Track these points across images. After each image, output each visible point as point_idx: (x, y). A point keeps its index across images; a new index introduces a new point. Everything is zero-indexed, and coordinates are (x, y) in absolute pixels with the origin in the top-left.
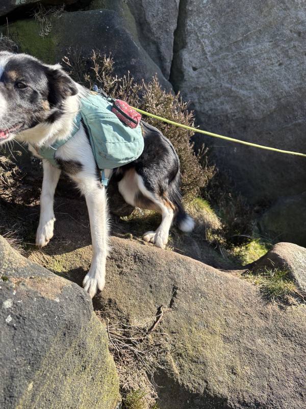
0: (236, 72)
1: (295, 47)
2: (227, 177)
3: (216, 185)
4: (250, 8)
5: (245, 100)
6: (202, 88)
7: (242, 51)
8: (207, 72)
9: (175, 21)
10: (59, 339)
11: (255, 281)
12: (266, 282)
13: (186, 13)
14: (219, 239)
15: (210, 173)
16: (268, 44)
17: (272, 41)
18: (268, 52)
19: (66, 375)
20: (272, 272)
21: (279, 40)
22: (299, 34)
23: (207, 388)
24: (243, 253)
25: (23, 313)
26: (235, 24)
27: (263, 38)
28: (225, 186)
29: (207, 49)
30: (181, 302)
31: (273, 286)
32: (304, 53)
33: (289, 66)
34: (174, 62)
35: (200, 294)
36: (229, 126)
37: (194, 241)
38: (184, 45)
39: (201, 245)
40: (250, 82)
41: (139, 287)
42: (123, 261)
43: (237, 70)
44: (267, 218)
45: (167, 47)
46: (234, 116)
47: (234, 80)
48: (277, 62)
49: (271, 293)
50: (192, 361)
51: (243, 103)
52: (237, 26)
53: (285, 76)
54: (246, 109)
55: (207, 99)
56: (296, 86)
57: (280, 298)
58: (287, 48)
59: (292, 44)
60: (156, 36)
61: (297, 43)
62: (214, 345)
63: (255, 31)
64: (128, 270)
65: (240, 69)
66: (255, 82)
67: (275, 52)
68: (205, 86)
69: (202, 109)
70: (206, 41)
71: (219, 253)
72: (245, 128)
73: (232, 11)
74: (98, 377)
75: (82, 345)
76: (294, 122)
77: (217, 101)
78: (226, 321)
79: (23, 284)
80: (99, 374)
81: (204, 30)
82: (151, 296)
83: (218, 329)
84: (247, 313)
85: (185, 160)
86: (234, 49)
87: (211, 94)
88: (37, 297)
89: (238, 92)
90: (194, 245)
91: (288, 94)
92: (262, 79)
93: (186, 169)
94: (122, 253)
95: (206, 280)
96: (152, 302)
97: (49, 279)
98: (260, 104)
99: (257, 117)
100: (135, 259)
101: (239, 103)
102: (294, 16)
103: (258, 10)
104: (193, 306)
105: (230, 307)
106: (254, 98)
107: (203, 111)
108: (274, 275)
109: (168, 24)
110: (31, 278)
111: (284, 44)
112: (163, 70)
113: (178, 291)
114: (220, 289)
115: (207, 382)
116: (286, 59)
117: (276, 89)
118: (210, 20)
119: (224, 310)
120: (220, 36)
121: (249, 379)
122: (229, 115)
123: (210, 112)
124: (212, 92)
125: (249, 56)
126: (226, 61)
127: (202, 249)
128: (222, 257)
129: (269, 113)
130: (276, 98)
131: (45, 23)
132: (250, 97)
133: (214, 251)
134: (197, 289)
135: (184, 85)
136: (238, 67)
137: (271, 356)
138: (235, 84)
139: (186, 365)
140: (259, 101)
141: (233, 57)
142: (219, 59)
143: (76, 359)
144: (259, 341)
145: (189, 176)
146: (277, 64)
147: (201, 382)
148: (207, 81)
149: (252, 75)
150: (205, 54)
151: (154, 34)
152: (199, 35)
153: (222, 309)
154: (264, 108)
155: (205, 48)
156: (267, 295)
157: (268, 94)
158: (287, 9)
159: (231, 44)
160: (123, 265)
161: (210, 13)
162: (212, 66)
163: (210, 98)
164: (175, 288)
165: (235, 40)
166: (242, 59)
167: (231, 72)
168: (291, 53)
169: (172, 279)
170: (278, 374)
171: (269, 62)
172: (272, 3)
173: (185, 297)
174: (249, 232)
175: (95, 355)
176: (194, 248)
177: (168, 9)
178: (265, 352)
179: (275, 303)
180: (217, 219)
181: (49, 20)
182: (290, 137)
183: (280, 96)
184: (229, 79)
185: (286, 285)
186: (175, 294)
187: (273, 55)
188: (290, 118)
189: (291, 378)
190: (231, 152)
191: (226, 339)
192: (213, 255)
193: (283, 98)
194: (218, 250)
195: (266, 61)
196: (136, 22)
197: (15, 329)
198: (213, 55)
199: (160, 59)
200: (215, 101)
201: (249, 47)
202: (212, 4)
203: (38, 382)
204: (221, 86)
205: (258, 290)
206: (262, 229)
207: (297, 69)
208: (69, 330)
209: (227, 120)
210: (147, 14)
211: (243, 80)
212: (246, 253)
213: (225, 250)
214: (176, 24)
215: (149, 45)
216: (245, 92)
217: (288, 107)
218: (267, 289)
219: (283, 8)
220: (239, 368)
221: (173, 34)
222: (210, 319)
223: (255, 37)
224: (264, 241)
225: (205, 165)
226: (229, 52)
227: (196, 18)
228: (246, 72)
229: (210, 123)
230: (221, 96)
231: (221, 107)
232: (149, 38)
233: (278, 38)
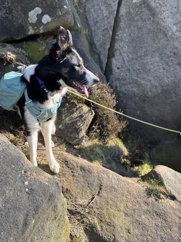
0: (140, 71)
1: (172, 60)
2: (133, 127)
3: (126, 131)
4: (149, 39)
5: (145, 86)
6: (122, 79)
7: (144, 61)
8: (125, 70)
9: (109, 44)
10: (47, 201)
11: (143, 185)
12: (149, 186)
13: (115, 40)
14: (127, 161)
15: (124, 125)
16: (158, 58)
17: (160, 57)
18: (157, 62)
19: (47, 220)
20: (153, 180)
21: (163, 57)
22: (175, 54)
23: (114, 239)
24: (140, 170)
25: (33, 188)
26: (141, 47)
27: (155, 55)
28: (132, 132)
29: (125, 59)
30: (104, 193)
31: (153, 188)
32: (177, 64)
33: (168, 70)
34: (107, 64)
35: (114, 190)
36: (135, 99)
37: (113, 161)
38: (113, 56)
39: (117, 164)
40: (147, 77)
41: (82, 183)
42: (75, 170)
43: (141, 70)
44: (154, 151)
45: (104, 56)
46: (139, 94)
47: (139, 76)
48: (162, 68)
49: (151, 191)
50: (108, 224)
51: (143, 88)
52: (142, 48)
53: (166, 75)
54: (145, 91)
55: (124, 84)
56: (172, 81)
57: (156, 195)
58: (168, 61)
59: (171, 59)
60: (98, 51)
61: (173, 59)
62: (119, 217)
63: (151, 51)
64: (77, 174)
65: (142, 70)
66: (150, 77)
67: (162, 63)
68: (123, 77)
69: (121, 90)
70: (125, 55)
71: (126, 169)
72: (144, 101)
73: (139, 40)
74: (60, 225)
75: (56, 207)
76: (171, 100)
77: (130, 86)
78: (127, 205)
79: (32, 175)
80: (61, 224)
81: (124, 49)
82: (88, 189)
83: (122, 209)
84: (138, 202)
85: (110, 117)
86: (139, 59)
87: (126, 82)
88: (39, 181)
89: (141, 82)
90: (113, 164)
91: (168, 85)
92: (154, 76)
93: (110, 122)
94: (75, 165)
95: (118, 182)
96: (88, 192)
97: (43, 174)
98: (152, 89)
99: (151, 96)
100: (81, 169)
101: (142, 88)
102: (172, 44)
103: (153, 40)
104: (110, 196)
105: (129, 197)
106: (150, 85)
107: (121, 91)
108: (154, 182)
109: (105, 45)
110: (36, 173)
111: (166, 59)
112: (101, 68)
113: (102, 187)
114: (125, 188)
115: (115, 236)
116: (167, 66)
117: (161, 82)
118: (127, 44)
119: (126, 199)
120: (133, 53)
121: (137, 236)
122: (136, 94)
123: (125, 92)
124: (127, 81)
125: (147, 64)
126: (135, 65)
127: (117, 166)
128: (128, 171)
129: (157, 94)
130: (161, 86)
131: (42, 44)
132: (147, 85)
133: (124, 168)
134: (112, 187)
135: (112, 76)
136: (142, 69)
137: (149, 225)
138: (140, 78)
139: (104, 227)
140: (152, 87)
141: (139, 64)
142: (132, 64)
143: (53, 213)
144: (143, 217)
145: (112, 126)
146: (162, 69)
147: (111, 236)
148: (125, 75)
149: (149, 73)
150: (124, 61)
151: (97, 49)
152: (121, 51)
153: (125, 198)
154: (155, 91)
155: (124, 58)
156: (149, 192)
157: (157, 84)
158: (168, 40)
159: (138, 57)
160: (75, 172)
161: (128, 41)
162: (128, 67)
163: (126, 84)
164: (101, 186)
165: (140, 55)
166: (144, 65)
167: (137, 71)
168: (170, 63)
169: (100, 181)
170: (152, 235)
171: (158, 67)
172: (161, 37)
173: (106, 190)
174: (143, 158)
175: (61, 213)
176: (113, 165)
177: (106, 38)
178: (146, 223)
179: (153, 197)
180: (126, 150)
181: (45, 42)
182: (168, 108)
183: (163, 86)
184: (136, 75)
185: (159, 188)
186: (101, 189)
187: (160, 64)
188: (169, 97)
189: (159, 237)
190: (136, 114)
191: (126, 215)
192: (123, 170)
193: (165, 86)
194: (126, 167)
195: (156, 67)
196: (89, 43)
197: (29, 194)
198: (128, 62)
199: (100, 62)
200: (128, 86)
201: (147, 59)
202: (129, 37)
203: (37, 220)
204: (132, 78)
205: (145, 189)
206: (152, 157)
207: (173, 72)
208: (51, 198)
209: (134, 96)
210: (94, 40)
211: (144, 76)
212: (142, 170)
213: (130, 168)
214: (110, 45)
215: (95, 55)
216: (145, 82)
217: (168, 92)
218: (149, 189)
219: (167, 40)
220: (132, 230)
221: (107, 50)
222: (118, 203)
223: (151, 54)
224: (152, 164)
225: (121, 120)
226: (137, 61)
227: (120, 43)
228: (145, 72)
229: (125, 97)
230: (132, 83)
231: (131, 89)
232: (95, 51)
233: (163, 55)
